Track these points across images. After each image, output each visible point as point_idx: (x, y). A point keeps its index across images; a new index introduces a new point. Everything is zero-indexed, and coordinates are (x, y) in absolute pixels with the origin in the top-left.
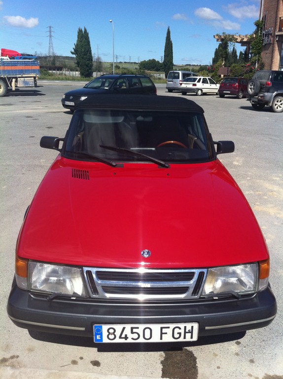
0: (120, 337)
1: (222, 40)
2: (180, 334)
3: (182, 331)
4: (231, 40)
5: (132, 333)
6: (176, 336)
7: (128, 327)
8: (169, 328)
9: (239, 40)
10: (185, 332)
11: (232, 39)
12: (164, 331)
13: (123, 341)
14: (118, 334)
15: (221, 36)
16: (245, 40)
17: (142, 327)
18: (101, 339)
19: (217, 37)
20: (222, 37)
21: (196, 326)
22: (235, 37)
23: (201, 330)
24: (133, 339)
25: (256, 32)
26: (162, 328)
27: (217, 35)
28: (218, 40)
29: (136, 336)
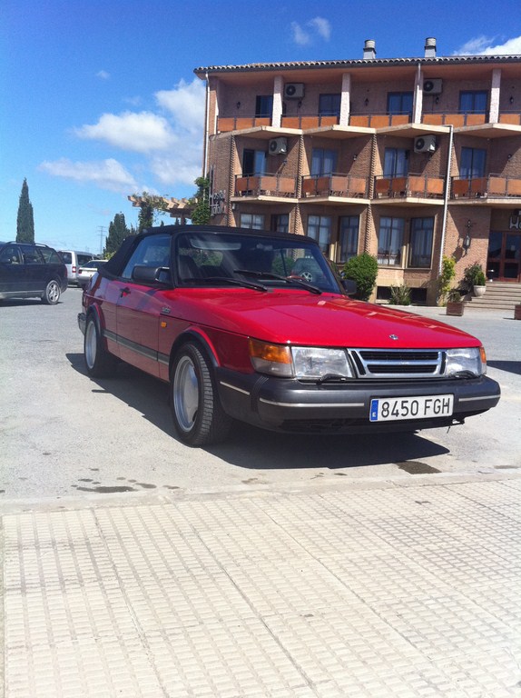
0: (393, 414)
1: (142, 205)
2: (439, 407)
3: (441, 404)
4: (157, 205)
5: (403, 408)
6: (437, 410)
7: (400, 400)
8: (431, 400)
9: (171, 206)
10: (444, 406)
11: (161, 204)
12: (428, 403)
13: (394, 418)
14: (390, 409)
15: (140, 198)
16: (181, 206)
17: (410, 400)
18: (376, 418)
19: (132, 199)
20: (143, 200)
21: (451, 397)
22: (165, 200)
23: (456, 403)
24: (403, 415)
25: (199, 195)
26: (426, 401)
27: (134, 196)
28: (134, 204)
29: (404, 411)
